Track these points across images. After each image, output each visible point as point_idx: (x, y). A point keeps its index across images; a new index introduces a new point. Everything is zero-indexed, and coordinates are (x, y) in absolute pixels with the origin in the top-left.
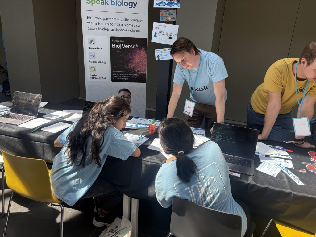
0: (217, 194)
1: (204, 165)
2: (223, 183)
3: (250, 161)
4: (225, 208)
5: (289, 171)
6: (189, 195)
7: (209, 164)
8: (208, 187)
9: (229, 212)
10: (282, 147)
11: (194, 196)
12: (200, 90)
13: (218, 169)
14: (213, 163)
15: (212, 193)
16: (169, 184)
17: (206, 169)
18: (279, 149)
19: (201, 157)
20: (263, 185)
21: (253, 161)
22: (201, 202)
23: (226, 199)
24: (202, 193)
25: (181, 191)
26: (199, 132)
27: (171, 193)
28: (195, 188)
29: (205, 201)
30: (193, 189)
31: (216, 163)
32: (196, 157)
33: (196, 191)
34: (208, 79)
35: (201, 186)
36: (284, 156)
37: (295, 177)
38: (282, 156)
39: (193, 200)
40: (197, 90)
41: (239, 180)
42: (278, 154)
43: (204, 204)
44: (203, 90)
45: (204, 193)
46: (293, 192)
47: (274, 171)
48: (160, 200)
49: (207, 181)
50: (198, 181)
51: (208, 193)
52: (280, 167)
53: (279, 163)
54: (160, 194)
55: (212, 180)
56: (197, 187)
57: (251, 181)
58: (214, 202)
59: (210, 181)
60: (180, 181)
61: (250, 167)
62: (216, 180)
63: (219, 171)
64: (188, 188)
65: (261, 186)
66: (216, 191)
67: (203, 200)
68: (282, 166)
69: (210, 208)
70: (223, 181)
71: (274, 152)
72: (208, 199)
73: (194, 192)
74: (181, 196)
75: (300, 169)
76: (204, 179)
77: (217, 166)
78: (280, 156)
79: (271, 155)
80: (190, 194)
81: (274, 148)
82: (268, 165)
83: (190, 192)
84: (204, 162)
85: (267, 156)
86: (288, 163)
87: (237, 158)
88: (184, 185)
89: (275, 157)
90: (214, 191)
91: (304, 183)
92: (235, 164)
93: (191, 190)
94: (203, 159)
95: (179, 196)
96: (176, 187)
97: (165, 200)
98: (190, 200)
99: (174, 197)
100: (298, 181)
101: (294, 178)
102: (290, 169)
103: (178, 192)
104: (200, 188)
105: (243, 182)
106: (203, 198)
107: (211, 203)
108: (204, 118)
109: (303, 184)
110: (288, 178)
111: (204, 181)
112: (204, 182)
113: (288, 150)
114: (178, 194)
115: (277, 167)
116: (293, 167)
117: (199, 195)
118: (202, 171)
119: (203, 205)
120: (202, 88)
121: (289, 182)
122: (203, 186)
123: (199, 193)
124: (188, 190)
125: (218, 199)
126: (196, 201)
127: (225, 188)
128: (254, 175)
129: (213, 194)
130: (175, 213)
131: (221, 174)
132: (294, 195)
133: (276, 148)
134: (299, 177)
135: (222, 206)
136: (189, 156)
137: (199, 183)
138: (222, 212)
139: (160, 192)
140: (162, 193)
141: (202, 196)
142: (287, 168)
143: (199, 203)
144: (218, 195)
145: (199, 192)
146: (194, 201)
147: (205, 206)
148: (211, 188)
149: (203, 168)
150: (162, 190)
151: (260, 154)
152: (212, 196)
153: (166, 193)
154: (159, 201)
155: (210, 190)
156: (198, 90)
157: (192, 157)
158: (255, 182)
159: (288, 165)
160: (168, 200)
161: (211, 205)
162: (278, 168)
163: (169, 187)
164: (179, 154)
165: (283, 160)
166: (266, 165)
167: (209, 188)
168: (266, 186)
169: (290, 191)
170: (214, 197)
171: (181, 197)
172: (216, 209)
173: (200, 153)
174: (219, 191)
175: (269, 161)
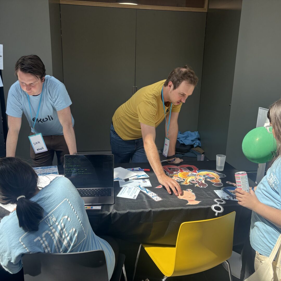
0: (74, 234)
1: (54, 205)
2: (79, 220)
3: (110, 189)
4: (86, 247)
5: (148, 190)
6: (40, 246)
7: (60, 203)
8: (62, 229)
9: (93, 250)
10: (139, 168)
11: (47, 246)
12: (44, 120)
13: (71, 206)
14: (64, 200)
15: (68, 235)
16: (13, 240)
17: (56, 210)
18: (137, 170)
19: (50, 197)
20: (125, 210)
21: (112, 188)
22: (57, 250)
23: (86, 237)
24: (57, 238)
25: (30, 243)
26: (51, 170)
27: (18, 250)
28: (47, 236)
29: (61, 247)
30: (45, 237)
31: (68, 200)
32: (42, 198)
33: (49, 238)
34: (51, 106)
35: (54, 230)
36: (143, 176)
37: (153, 194)
38: (140, 176)
39: (46, 251)
40: (40, 120)
41: (100, 213)
42: (137, 175)
43: (61, 250)
44: (47, 119)
45: (58, 238)
46: (153, 210)
47: (134, 193)
48: (6, 265)
49: (60, 224)
50: (49, 225)
51: (63, 236)
52: (139, 188)
53: (138, 184)
54: (4, 257)
55: (65, 219)
56: (50, 233)
57: (112, 210)
58: (72, 245)
59: (64, 222)
60: (26, 233)
61: (111, 195)
62: (70, 219)
63: (72, 207)
64: (39, 238)
65: (123, 213)
66: (73, 230)
67: (59, 246)
68: (141, 187)
69: (70, 252)
70: (79, 218)
71: (132, 174)
72: (65, 243)
73: (46, 240)
74: (31, 250)
75: (156, 186)
76: (56, 221)
77: (69, 203)
78: (139, 177)
79: (130, 179)
80: (42, 244)
81: (133, 170)
82: (128, 189)
83: (42, 242)
84: (54, 202)
85: (127, 180)
86: (146, 182)
87: (96, 189)
88: (32, 236)
89: (133, 179)
90: (70, 232)
91: (162, 198)
92: (94, 196)
93: (42, 239)
94: (52, 199)
95: (28, 251)
96: (22, 241)
97: (12, 263)
98: (42, 251)
99: (22, 255)
100: (156, 197)
101: (152, 196)
102: (148, 188)
103: (26, 247)
104: (53, 234)
105: (104, 214)
106: (59, 244)
107: (69, 247)
108: (55, 152)
109: (160, 199)
110: (148, 197)
111: (57, 223)
112: (57, 225)
113: (145, 170)
114: (26, 250)
115: (136, 189)
116: (151, 185)
117: (53, 241)
118: (51, 214)
119: (60, 252)
120: (46, 118)
121: (148, 201)
122: (56, 231)
123: (53, 240)
124: (39, 241)
125: (76, 240)
126: (51, 250)
127: (82, 225)
128: (115, 203)
129: (70, 236)
130: (28, 275)
131: (75, 211)
132: (154, 212)
133: (134, 170)
134: (156, 194)
135: (83, 246)
136: (34, 199)
137: (51, 228)
138: (85, 252)
139: (3, 255)
140: (6, 255)
141: (57, 242)
142: (146, 187)
143: (55, 251)
144: (76, 235)
145: (53, 238)
146: (48, 251)
147: (64, 253)
148: (66, 230)
149: (53, 210)
150: (5, 252)
151: (120, 179)
152: (68, 238)
153: (10, 253)
154: (5, 267)
155: (66, 232)
156: (42, 120)
157: (37, 199)
158: (117, 210)
159: (146, 184)
160: (15, 262)
161: (69, 250)
162: (138, 189)
163: (13, 245)
164: (19, 200)
165: (141, 180)
166: (127, 189)
167: (64, 230)
168: (128, 211)
169: (150, 209)
170: (71, 239)
171: (30, 252)
172: (77, 252)
173: (47, 193)
174: (76, 231)
175: (129, 185)
